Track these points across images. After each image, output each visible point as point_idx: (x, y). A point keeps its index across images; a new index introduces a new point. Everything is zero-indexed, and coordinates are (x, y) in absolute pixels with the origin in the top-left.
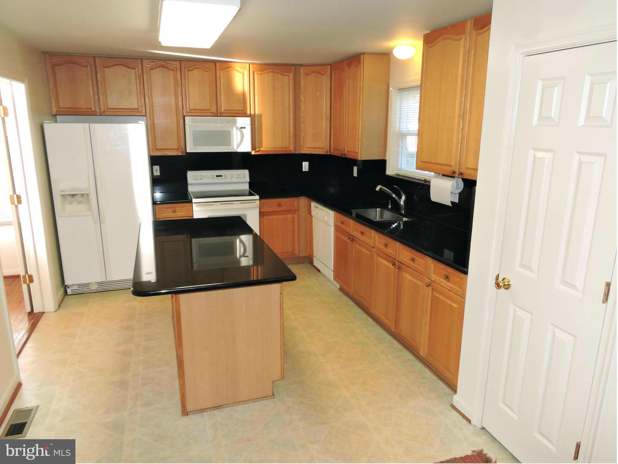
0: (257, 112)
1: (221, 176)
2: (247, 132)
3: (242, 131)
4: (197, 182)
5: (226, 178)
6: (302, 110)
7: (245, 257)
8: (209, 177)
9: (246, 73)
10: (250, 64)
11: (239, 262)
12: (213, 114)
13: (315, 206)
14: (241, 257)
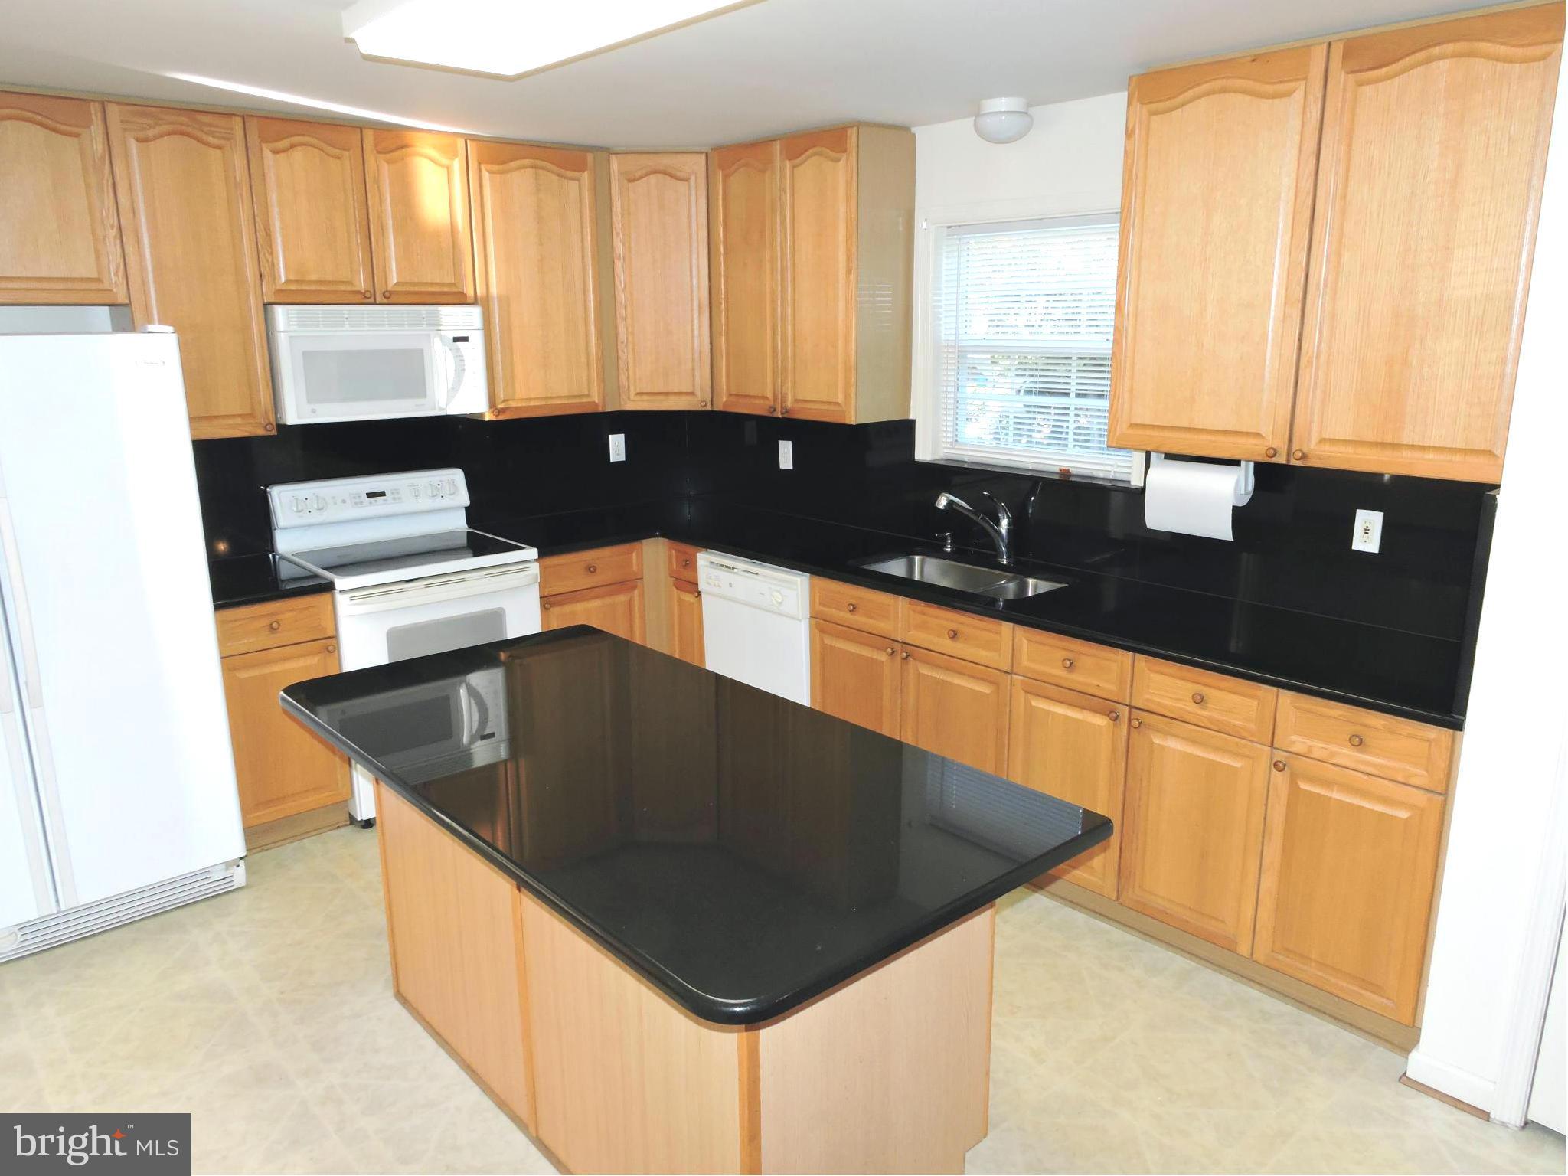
0: (494, 290)
1: (382, 494)
2: (474, 352)
3: (458, 349)
4: (307, 519)
5: (399, 498)
6: (621, 282)
7: (483, 738)
8: (344, 501)
9: (457, 165)
10: (467, 138)
11: (467, 755)
12: (360, 296)
13: (711, 563)
14: (472, 740)
